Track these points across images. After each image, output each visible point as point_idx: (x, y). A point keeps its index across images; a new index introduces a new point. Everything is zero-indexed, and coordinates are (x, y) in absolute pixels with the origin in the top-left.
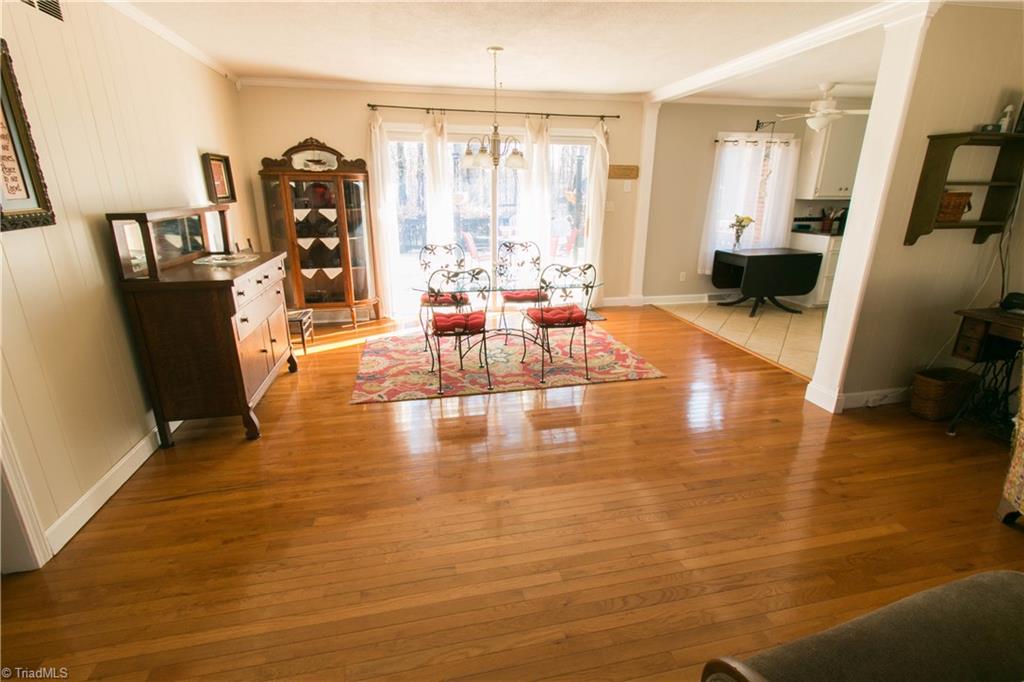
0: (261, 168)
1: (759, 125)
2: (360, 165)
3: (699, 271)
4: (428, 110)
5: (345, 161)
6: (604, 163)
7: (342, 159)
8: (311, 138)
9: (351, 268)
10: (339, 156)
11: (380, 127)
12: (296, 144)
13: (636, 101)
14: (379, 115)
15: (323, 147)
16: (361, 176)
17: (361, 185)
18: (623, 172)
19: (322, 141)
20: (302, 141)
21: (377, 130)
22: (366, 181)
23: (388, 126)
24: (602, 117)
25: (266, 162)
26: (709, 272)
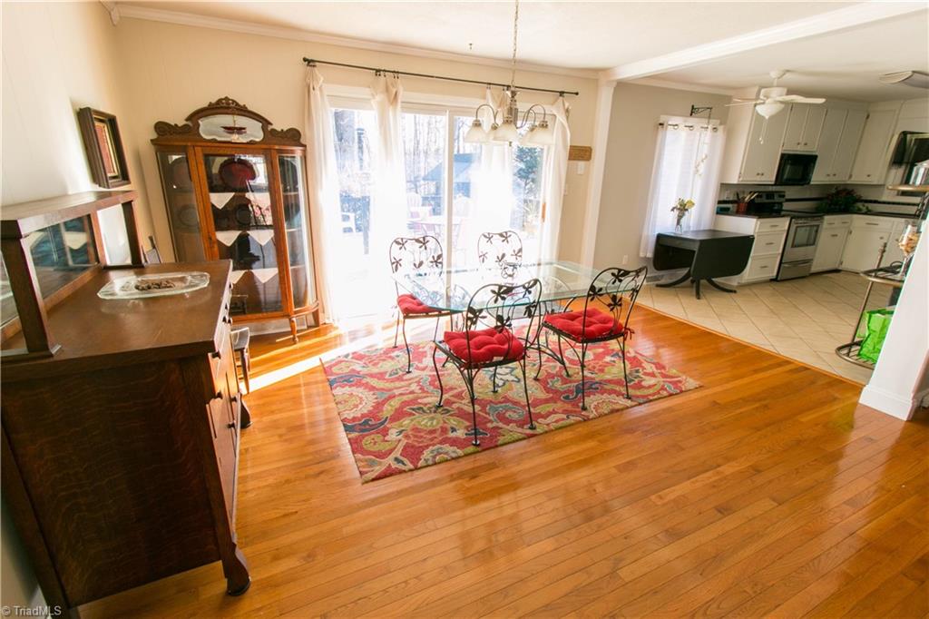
0: (154, 136)
1: (693, 111)
2: (294, 136)
3: (642, 255)
4: (378, 71)
5: (273, 130)
7: (270, 128)
8: (226, 98)
9: (290, 268)
10: (265, 123)
11: (320, 88)
12: (205, 105)
14: (320, 73)
15: (243, 111)
16: (298, 151)
17: (298, 163)
18: (580, 153)
19: (242, 104)
20: (214, 101)
21: (318, 92)
22: (304, 158)
23: (330, 89)
24: (562, 93)
25: (161, 128)
26: (650, 255)
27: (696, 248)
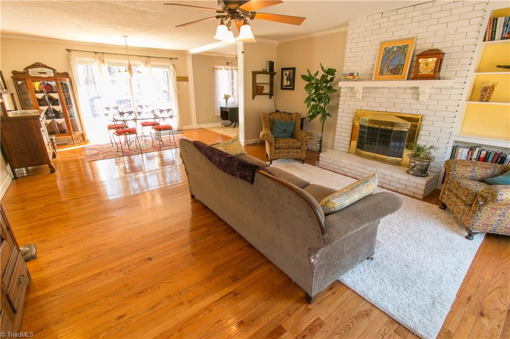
0: (12, 75)
1: (228, 63)
2: (66, 75)
3: (216, 115)
4: (96, 53)
5: (57, 73)
6: (174, 76)
7: (56, 72)
8: (38, 63)
9: (69, 119)
10: (54, 70)
11: (74, 59)
12: (31, 65)
13: (183, 53)
14: (72, 53)
15: (45, 66)
16: (68, 80)
17: (68, 83)
18: (182, 79)
19: (44, 64)
20: (34, 63)
21: (73, 60)
22: (71, 82)
23: (77, 59)
24: (171, 59)
25: (14, 72)
26: (219, 114)
27: (228, 110)
